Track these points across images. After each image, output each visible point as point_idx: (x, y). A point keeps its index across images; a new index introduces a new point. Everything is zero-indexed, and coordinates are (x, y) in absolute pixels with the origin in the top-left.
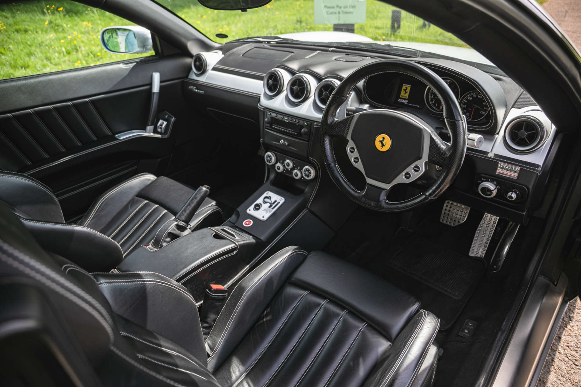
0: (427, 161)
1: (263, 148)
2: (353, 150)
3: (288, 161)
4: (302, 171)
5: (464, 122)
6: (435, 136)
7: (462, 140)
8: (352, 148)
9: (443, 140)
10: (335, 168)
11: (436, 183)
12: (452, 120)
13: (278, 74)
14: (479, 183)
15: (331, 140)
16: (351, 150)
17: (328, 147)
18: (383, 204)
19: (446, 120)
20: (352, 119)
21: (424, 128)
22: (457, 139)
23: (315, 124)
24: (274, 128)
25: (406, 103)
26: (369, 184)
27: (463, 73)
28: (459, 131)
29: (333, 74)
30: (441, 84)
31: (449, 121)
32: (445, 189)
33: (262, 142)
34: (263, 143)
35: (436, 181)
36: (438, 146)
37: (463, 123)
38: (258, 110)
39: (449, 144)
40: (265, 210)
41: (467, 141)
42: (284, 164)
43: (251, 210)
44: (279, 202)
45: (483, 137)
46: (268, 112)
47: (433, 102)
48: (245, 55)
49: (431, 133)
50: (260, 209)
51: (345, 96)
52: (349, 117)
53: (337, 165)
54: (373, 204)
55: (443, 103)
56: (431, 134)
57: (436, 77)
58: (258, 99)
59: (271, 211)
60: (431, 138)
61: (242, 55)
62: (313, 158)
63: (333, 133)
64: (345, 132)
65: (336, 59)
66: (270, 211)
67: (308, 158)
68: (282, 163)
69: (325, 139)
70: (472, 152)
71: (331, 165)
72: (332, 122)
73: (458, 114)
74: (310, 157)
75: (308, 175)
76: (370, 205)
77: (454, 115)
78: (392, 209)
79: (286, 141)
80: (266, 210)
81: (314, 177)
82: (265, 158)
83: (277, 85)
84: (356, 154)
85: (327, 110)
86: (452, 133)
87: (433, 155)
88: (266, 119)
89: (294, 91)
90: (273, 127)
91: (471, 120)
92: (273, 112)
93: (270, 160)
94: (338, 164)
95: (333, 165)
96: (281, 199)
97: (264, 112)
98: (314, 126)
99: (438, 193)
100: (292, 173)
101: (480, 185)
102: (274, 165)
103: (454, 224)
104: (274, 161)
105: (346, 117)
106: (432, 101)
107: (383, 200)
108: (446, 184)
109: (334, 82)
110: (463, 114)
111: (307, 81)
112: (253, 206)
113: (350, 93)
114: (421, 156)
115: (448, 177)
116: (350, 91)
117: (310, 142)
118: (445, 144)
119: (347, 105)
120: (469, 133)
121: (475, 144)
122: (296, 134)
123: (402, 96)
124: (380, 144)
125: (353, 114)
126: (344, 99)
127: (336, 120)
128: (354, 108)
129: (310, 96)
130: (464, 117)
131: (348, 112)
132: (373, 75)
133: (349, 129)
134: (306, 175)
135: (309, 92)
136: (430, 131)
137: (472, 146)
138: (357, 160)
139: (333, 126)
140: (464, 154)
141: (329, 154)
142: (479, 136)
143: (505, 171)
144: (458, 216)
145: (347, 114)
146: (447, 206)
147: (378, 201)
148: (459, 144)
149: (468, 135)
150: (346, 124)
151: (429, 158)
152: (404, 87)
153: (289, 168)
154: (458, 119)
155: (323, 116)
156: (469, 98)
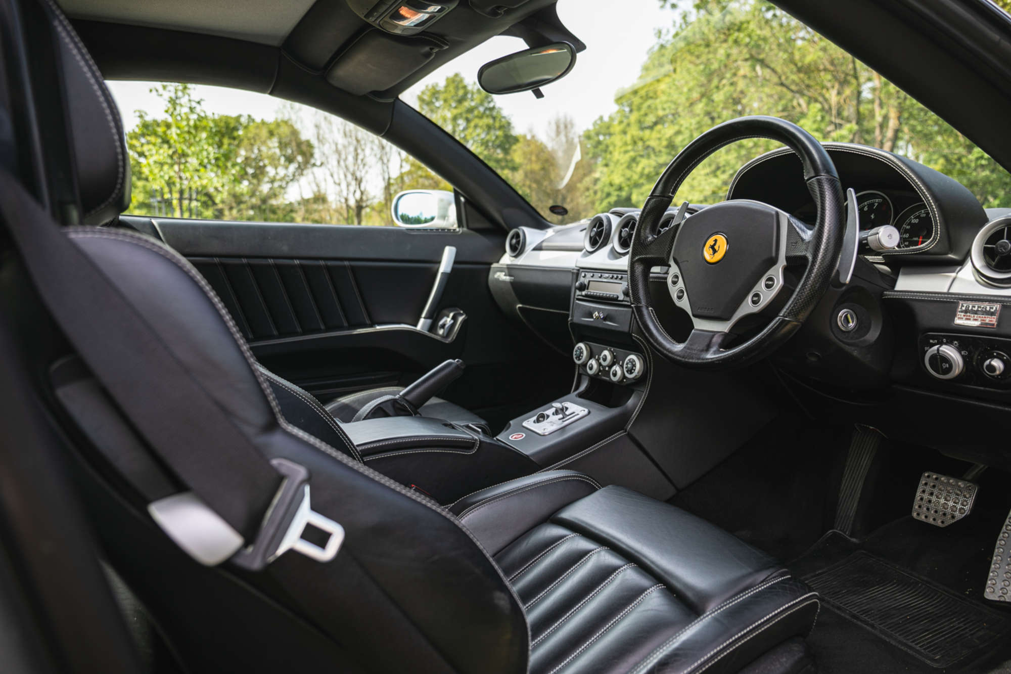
0: (785, 263)
2: (676, 280)
3: (605, 352)
4: (623, 365)
8: (675, 276)
10: (646, 313)
14: (925, 349)
15: (644, 270)
16: (673, 280)
17: (640, 280)
21: (778, 211)
26: (698, 331)
33: (571, 323)
43: (529, 422)
44: (578, 414)
46: (582, 273)
50: (544, 421)
51: (667, 195)
62: (637, 335)
66: (559, 424)
67: (631, 336)
68: (598, 358)
74: (634, 333)
75: (631, 369)
79: (601, 312)
80: (553, 423)
81: (639, 371)
82: (574, 354)
83: (601, 233)
84: (681, 284)
88: (578, 283)
89: (622, 236)
92: (588, 272)
93: (581, 357)
96: (583, 411)
97: (577, 274)
100: (609, 373)
101: (927, 353)
102: (585, 364)
103: (943, 522)
104: (586, 357)
112: (535, 417)
122: (615, 296)
124: (711, 252)
126: (667, 201)
134: (628, 372)
138: (681, 294)
143: (972, 315)
144: (951, 504)
146: (926, 484)
150: (667, 239)
153: (606, 365)
156: (913, 221)
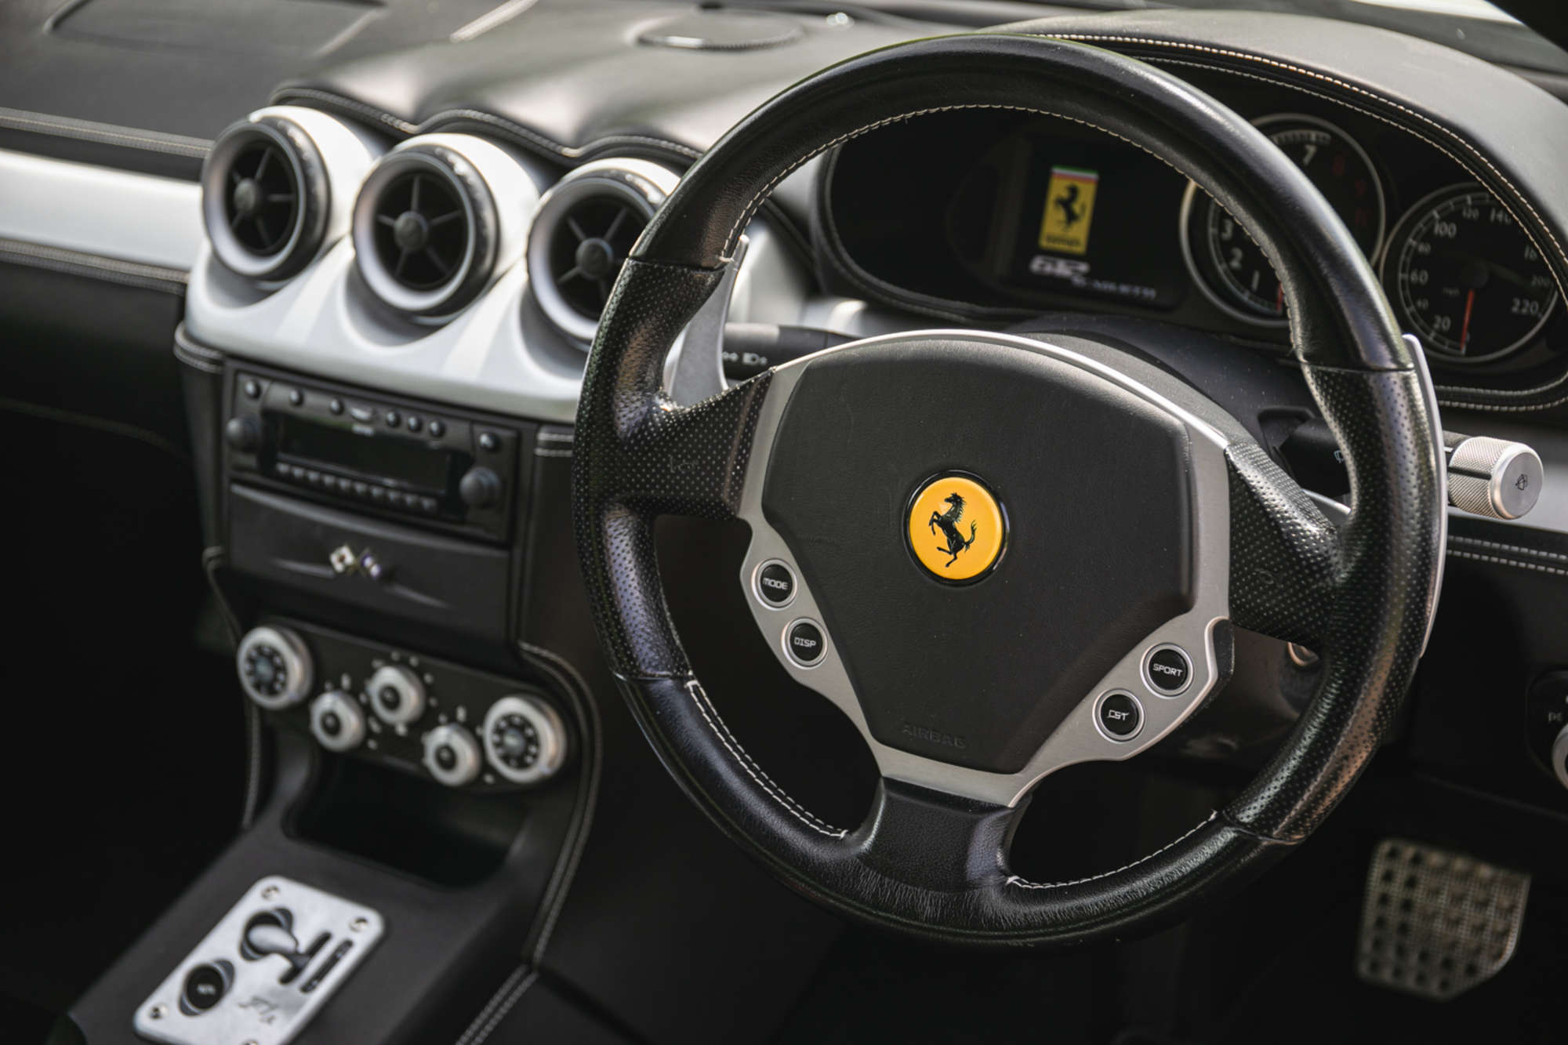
0: (1226, 616)
1: (223, 606)
2: (783, 586)
3: (388, 676)
4: (479, 731)
5: (1413, 375)
6: (1257, 465)
7: (1414, 480)
8: (778, 572)
9: (1304, 483)
10: (680, 703)
11: (1293, 749)
12: (1343, 371)
13: (291, 141)
14: (1554, 722)
15: (641, 532)
16: (768, 581)
17: (632, 575)
18: (994, 902)
19: (1307, 370)
20: (763, 396)
21: (1186, 425)
22: (1385, 476)
23: (543, 436)
24: (289, 479)
25: (1078, 281)
26: (893, 784)
27: (1389, 91)
28: (1391, 428)
29: (629, 130)
30: (1260, 160)
31: (1329, 374)
32: (1346, 778)
33: (217, 571)
34: (227, 573)
35: (1290, 731)
36: (1278, 527)
37: (1406, 382)
38: (173, 369)
39: (1346, 509)
40: (256, 1001)
41: (1445, 482)
42: (369, 697)
43: (163, 1010)
44: (348, 944)
45: (1532, 451)
46: (242, 378)
47: (1235, 264)
48: (70, 23)
49: (1229, 452)
50: (228, 1003)
51: (704, 264)
52: (743, 388)
53: (690, 684)
54: (928, 903)
55: (1282, 271)
56: (1232, 458)
57: (1229, 127)
58: (173, 305)
59: (298, 1006)
60: (1237, 481)
61: (48, 24)
62: (542, 646)
63: (653, 486)
64: (722, 479)
65: (649, 37)
66: (293, 1007)
67: (516, 652)
68: (355, 693)
69: (610, 531)
70: (1487, 544)
71: (654, 687)
72: (645, 421)
73: (1375, 334)
74: (527, 641)
75: (518, 752)
76: (911, 912)
77: (1351, 337)
78: (1044, 925)
79: (366, 551)
80: (265, 1002)
81: (558, 762)
82: (243, 666)
83: (289, 209)
84: (802, 604)
85: (605, 347)
86: (1353, 443)
87: (1254, 579)
88: (233, 426)
89: (400, 242)
90: (283, 468)
91: (1463, 350)
92: (274, 380)
93: (275, 679)
94: (697, 676)
95: (669, 683)
96: (362, 920)
97: (216, 380)
98: (540, 452)
99: (1309, 809)
100: (420, 750)
101: (1559, 736)
102: (301, 709)
103: (1444, 985)
104: (301, 684)
105: (725, 386)
106: (1228, 258)
107: (986, 875)
108: (1352, 748)
109: (639, 182)
110: (1405, 327)
111: (472, 179)
112: (175, 984)
113: (735, 241)
114: (1184, 590)
115: (1359, 703)
116: (738, 233)
117: (517, 552)
118: (1316, 512)
119: (724, 313)
120: (1454, 436)
121: (1497, 497)
122: (427, 503)
123: (1051, 239)
124: (942, 538)
125: (765, 368)
126: (703, 282)
127: (668, 407)
128: (768, 330)
129: (500, 268)
130: (1409, 344)
131: (734, 357)
132: (865, 129)
133: (747, 460)
134: (506, 758)
135: (489, 247)
136: (1223, 443)
137: (1481, 513)
138: (811, 644)
139: (651, 449)
140: (1437, 560)
141: (640, 618)
142: (1514, 449)
144: (1463, 932)
145: (733, 371)
146: (1388, 877)
147: (961, 883)
148: (1400, 507)
149: (1446, 445)
150: (731, 432)
151: (1231, 601)
152: (1058, 188)
153: (400, 719)
154: (1379, 358)
155: (584, 390)
156: (1438, 229)
